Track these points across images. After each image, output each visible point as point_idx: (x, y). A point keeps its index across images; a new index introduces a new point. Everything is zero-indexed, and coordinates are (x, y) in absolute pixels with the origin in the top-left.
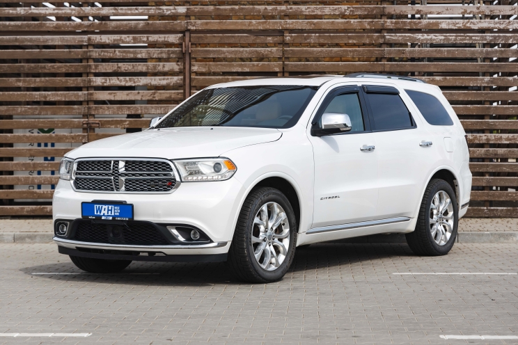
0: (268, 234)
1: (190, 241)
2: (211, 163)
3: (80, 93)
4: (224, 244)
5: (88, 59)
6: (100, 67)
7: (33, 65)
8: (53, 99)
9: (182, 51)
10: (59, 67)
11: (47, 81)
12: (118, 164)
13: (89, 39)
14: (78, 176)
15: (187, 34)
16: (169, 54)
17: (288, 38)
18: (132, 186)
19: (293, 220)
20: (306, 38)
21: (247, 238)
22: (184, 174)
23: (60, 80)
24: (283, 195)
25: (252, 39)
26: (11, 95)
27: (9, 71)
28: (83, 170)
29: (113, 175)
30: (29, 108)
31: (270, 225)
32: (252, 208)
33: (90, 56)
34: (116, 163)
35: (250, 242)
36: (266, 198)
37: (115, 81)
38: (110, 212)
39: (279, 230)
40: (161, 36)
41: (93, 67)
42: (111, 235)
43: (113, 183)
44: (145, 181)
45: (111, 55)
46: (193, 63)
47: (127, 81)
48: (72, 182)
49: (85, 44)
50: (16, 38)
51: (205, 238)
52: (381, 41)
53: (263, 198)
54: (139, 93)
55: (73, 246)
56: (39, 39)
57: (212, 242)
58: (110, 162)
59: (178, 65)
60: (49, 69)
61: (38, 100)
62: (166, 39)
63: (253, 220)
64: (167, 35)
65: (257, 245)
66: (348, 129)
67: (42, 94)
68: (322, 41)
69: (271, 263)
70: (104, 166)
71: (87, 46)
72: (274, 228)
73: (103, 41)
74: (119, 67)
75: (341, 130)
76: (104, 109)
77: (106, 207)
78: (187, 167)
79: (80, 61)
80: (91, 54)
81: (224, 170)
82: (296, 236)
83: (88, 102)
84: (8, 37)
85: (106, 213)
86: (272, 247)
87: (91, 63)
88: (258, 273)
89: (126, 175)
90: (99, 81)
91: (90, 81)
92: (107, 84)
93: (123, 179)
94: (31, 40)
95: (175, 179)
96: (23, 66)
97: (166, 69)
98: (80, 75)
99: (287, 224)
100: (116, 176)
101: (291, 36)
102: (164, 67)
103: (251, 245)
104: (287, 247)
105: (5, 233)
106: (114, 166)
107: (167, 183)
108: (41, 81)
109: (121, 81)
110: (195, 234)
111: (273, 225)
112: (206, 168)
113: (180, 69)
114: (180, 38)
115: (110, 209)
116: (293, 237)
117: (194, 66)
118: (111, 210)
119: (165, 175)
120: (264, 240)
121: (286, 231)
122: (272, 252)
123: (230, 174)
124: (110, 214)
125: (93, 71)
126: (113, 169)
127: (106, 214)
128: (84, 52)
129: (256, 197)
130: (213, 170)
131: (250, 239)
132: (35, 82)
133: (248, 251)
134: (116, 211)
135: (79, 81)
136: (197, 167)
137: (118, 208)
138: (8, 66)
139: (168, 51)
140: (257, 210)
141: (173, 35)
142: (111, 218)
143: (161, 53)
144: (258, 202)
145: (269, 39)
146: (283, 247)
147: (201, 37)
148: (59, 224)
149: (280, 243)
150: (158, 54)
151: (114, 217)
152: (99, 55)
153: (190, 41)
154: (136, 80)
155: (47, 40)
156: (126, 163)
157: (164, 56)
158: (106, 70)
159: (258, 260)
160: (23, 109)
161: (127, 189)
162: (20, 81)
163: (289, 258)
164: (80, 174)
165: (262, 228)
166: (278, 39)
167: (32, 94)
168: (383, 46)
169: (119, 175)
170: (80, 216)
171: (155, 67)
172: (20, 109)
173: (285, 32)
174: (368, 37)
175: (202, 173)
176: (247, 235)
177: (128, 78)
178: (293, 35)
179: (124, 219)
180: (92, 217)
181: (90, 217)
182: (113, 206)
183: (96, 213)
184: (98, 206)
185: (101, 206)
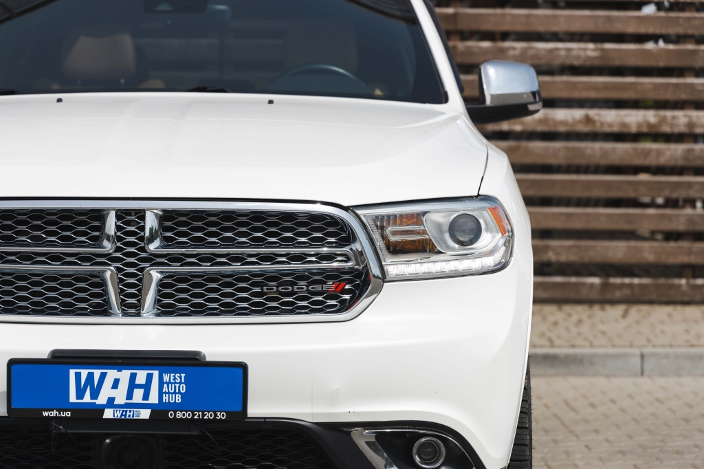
18: (186, 300)
29: (116, 259)
44: (244, 280)
51: (460, 461)
77: (125, 375)
85: (119, 395)
89: (174, 259)
100: (130, 264)
106: (118, 227)
107: (331, 287)
115: (140, 380)
118: (147, 387)
124: (138, 399)
126: (118, 239)
127: (122, 400)
134: (167, 389)
137: (180, 377)
142: (145, 414)
156: (165, 218)
169: (147, 259)
179: (208, 416)
180: (59, 411)
181: (45, 414)
182: (156, 373)
183: (73, 398)
184: (84, 373)
185: (97, 373)
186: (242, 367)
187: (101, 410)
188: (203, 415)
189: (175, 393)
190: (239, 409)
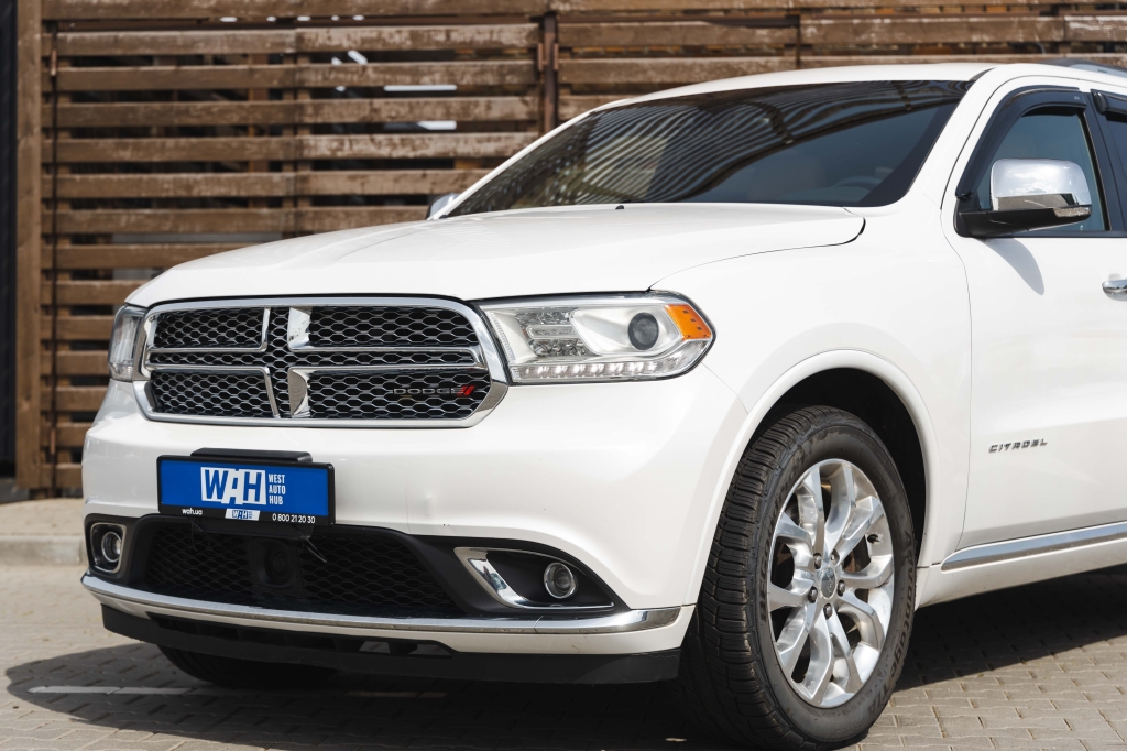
0: (822, 571)
1: (541, 603)
2: (620, 314)
3: (276, 176)
4: (665, 616)
5: (295, 91)
6: (326, 110)
7: (157, 105)
8: (207, 192)
9: (535, 66)
10: (223, 112)
11: (193, 146)
12: (284, 322)
13: (300, 38)
14: (161, 367)
15: (549, 24)
16: (502, 75)
17: (810, 31)
18: (333, 402)
19: (906, 524)
20: (857, 31)
21: (751, 593)
22: (520, 353)
23: (225, 144)
24: (873, 435)
25: (715, 35)
26: (105, 181)
27: (99, 122)
28: (174, 344)
29: (269, 360)
30: (148, 216)
31: (830, 542)
32: (770, 479)
33: (302, 81)
34: (280, 315)
35: (764, 605)
36: (818, 444)
37: (363, 146)
38: (252, 492)
39: (858, 558)
40: (485, 28)
41: (310, 110)
42: (262, 575)
43: (269, 390)
44: (379, 381)
45: (356, 78)
46: (565, 96)
47: (394, 146)
48: (140, 386)
49: (289, 51)
50: (116, 39)
51: (595, 594)
52: (1057, 36)
53: (806, 445)
54: (424, 176)
55: (141, 610)
56: (174, 39)
57: (621, 606)
58: (259, 312)
59: (525, 103)
60: (199, 117)
61: (171, 194)
62: (495, 37)
63: (773, 524)
64: (497, 27)
65: (783, 616)
66: (1079, 212)
67: (181, 180)
68: (900, 37)
69: (832, 679)
70: (241, 329)
71: (294, 57)
72: (843, 555)
73: (335, 42)
74: (375, 111)
75: (1059, 214)
76: (336, 217)
77: (241, 474)
78: (530, 329)
79: (276, 94)
80: (306, 76)
81: (666, 341)
82: (913, 579)
83: (295, 199)
84: (95, 35)
85: (238, 495)
86: (834, 618)
87: (305, 100)
88: (789, 720)
89: (313, 359)
90: (323, 145)
91: (301, 146)
92: (345, 152)
93: (304, 373)
94: (153, 42)
95: (486, 374)
96: (133, 110)
97: (495, 114)
98: (275, 131)
99: (885, 536)
100: (280, 365)
101: (819, 27)
102: (488, 107)
103: (764, 618)
104: (885, 620)
105: (56, 539)
106: (271, 327)
107: (458, 390)
108: (177, 148)
109: (379, 145)
110: (558, 576)
111: (841, 541)
112: (601, 332)
113: (530, 113)
114: (531, 34)
115: (253, 480)
116: (905, 583)
117: (566, 104)
118: (257, 487)
119: (450, 358)
120: (810, 598)
121: (882, 561)
122: (834, 640)
123: (692, 355)
124: (251, 500)
125: (308, 120)
126: (270, 338)
127: (239, 501)
128: (287, 71)
129: (784, 439)
130: (627, 343)
131: (764, 595)
132: (163, 148)
133: (756, 640)
134: (271, 489)
135: (275, 145)
136: (570, 330)
137: (281, 478)
138: (97, 111)
139: (501, 67)
140: (787, 488)
141: (514, 27)
142: (255, 515)
143: (483, 72)
144: (789, 459)
145: (762, 34)
146: (873, 616)
147: (586, 31)
148: (99, 530)
149: (859, 603)
150: (475, 74)
151: (266, 511)
152: (325, 79)
153: (556, 40)
154: (418, 143)
155: (194, 42)
156: (313, 318)
157: (491, 80)
158: (341, 115)
159: (789, 672)
160: (133, 219)
161: (318, 412)
162: (125, 147)
163: (892, 659)
164: (163, 358)
165: (802, 553)
166: (784, 35)
167: (155, 181)
168: (1061, 49)
169: (290, 359)
170: (152, 507)
171: (466, 109)
172: (125, 218)
173: (803, 16)
174: (1022, 25)
175: (587, 353)
176: (753, 581)
177: (396, 138)
178: (824, 22)
179: (302, 519)
180: (194, 509)
181: (184, 511)
182: (263, 473)
183: (204, 498)
184: (212, 470)
185: (221, 471)
186: (327, 471)
187: (223, 509)
188: (291, 518)
189: (277, 494)
190: (324, 513)
